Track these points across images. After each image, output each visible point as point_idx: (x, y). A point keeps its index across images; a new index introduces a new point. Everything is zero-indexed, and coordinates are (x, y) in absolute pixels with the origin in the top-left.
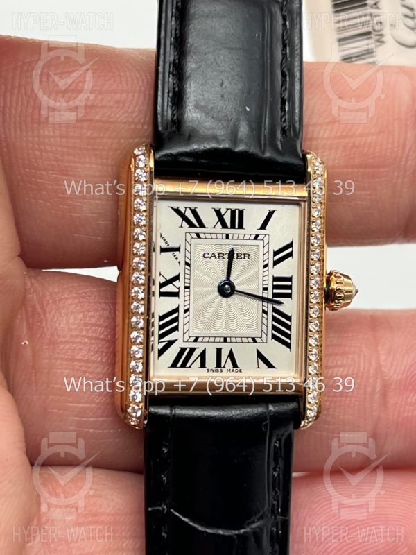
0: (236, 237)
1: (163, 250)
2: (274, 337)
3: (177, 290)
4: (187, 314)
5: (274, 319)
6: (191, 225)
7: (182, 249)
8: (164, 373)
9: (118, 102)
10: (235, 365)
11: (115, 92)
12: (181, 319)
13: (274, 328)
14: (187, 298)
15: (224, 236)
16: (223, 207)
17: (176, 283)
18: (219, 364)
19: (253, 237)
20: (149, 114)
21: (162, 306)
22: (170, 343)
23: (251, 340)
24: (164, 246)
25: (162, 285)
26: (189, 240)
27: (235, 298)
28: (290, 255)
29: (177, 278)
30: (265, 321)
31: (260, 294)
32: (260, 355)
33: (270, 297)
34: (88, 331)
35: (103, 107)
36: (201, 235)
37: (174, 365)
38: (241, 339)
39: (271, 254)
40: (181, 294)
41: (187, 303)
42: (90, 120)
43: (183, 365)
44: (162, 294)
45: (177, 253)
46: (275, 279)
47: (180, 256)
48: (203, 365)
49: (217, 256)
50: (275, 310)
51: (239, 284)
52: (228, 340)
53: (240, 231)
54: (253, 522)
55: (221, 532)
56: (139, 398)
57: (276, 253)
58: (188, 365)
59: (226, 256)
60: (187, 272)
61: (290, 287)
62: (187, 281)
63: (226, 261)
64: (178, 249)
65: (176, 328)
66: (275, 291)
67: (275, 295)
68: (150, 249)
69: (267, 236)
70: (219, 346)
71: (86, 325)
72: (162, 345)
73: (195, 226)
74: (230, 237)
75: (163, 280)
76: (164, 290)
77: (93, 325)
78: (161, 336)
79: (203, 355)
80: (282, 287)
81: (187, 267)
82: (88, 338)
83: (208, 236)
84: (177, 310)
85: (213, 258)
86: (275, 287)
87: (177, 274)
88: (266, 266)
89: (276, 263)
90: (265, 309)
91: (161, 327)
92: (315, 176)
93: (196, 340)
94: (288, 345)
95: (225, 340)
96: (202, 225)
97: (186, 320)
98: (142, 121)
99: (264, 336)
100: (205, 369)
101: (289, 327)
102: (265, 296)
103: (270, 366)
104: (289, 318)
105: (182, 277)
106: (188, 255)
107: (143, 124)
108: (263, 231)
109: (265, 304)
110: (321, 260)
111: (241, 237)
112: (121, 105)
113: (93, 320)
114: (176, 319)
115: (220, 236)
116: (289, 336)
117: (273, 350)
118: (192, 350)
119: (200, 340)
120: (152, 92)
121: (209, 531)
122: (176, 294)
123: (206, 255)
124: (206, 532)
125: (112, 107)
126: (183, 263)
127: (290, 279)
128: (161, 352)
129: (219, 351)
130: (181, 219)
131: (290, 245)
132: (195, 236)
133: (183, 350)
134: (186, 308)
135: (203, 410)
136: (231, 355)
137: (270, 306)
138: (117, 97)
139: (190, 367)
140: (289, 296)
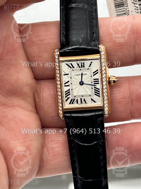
0: (83, 69)
1: (64, 75)
2: (95, 94)
3: (69, 85)
4: (72, 90)
5: (95, 90)
6: (71, 68)
7: (69, 74)
8: (67, 106)
9: (50, 38)
10: (86, 102)
11: (50, 35)
12: (71, 92)
13: (95, 92)
14: (72, 86)
15: (80, 70)
16: (79, 62)
17: (68, 83)
18: (81, 102)
19: (87, 69)
20: (59, 40)
21: (65, 89)
22: (68, 98)
23: (89, 96)
24: (65, 74)
25: (65, 84)
26: (71, 71)
27: (84, 85)
28: (98, 73)
29: (68, 81)
30: (92, 91)
31: (91, 84)
32: (92, 99)
33: (93, 84)
34: (51, 96)
35: (47, 39)
36: (74, 70)
37: (70, 103)
38: (86, 96)
39: (93, 73)
40: (70, 85)
41: (72, 88)
42: (44, 43)
43: (72, 103)
44: (65, 86)
45: (68, 75)
46: (94, 79)
47: (69, 76)
48: (77, 103)
49: (78, 75)
50: (95, 87)
51: (85, 82)
52: (83, 96)
53: (84, 68)
54: (94, 142)
55: (86, 144)
56: (61, 112)
57: (94, 73)
58: (74, 103)
59: (81, 75)
60: (71, 80)
61: (98, 81)
62: (71, 82)
63: (81, 76)
64: (68, 74)
65: (70, 94)
66: (95, 83)
67: (94, 84)
68: (60, 75)
69: (91, 69)
70: (81, 98)
71: (50, 94)
72: (67, 99)
73: (72, 68)
74: (81, 70)
75: (65, 82)
76: (65, 85)
77: (52, 94)
78: (66, 97)
79: (77, 100)
80: (96, 81)
81: (71, 78)
82: (51, 98)
83: (75, 70)
84: (69, 90)
85: (77, 76)
86: (94, 81)
87: (68, 80)
88: (91, 76)
89: (94, 75)
90: (92, 87)
91: (66, 94)
92: (102, 52)
93: (75, 97)
94: (99, 96)
95: (82, 96)
96: (74, 67)
97: (72, 92)
98: (57, 42)
99: (93, 95)
100: (78, 104)
101: (99, 92)
102: (92, 84)
103: (95, 102)
104: (99, 89)
105: (70, 81)
106: (71, 75)
107: (58, 42)
108: (90, 67)
109: (92, 86)
110: (106, 73)
111: (84, 69)
112: (51, 38)
113: (52, 93)
114: (69, 92)
115: (78, 70)
116: (99, 94)
117: (95, 98)
118: (74, 99)
119: (76, 97)
120: (59, 34)
121: (82, 144)
122: (69, 86)
123: (76, 75)
124: (82, 145)
125: (49, 39)
126: (70, 78)
127: (98, 79)
128: (66, 100)
129: (81, 99)
130: (68, 67)
131: (97, 70)
132: (72, 70)
133: (72, 100)
134: (72, 89)
135: (78, 114)
136: (84, 100)
137: (93, 86)
138: (50, 36)
139: (74, 104)
140: (98, 83)
